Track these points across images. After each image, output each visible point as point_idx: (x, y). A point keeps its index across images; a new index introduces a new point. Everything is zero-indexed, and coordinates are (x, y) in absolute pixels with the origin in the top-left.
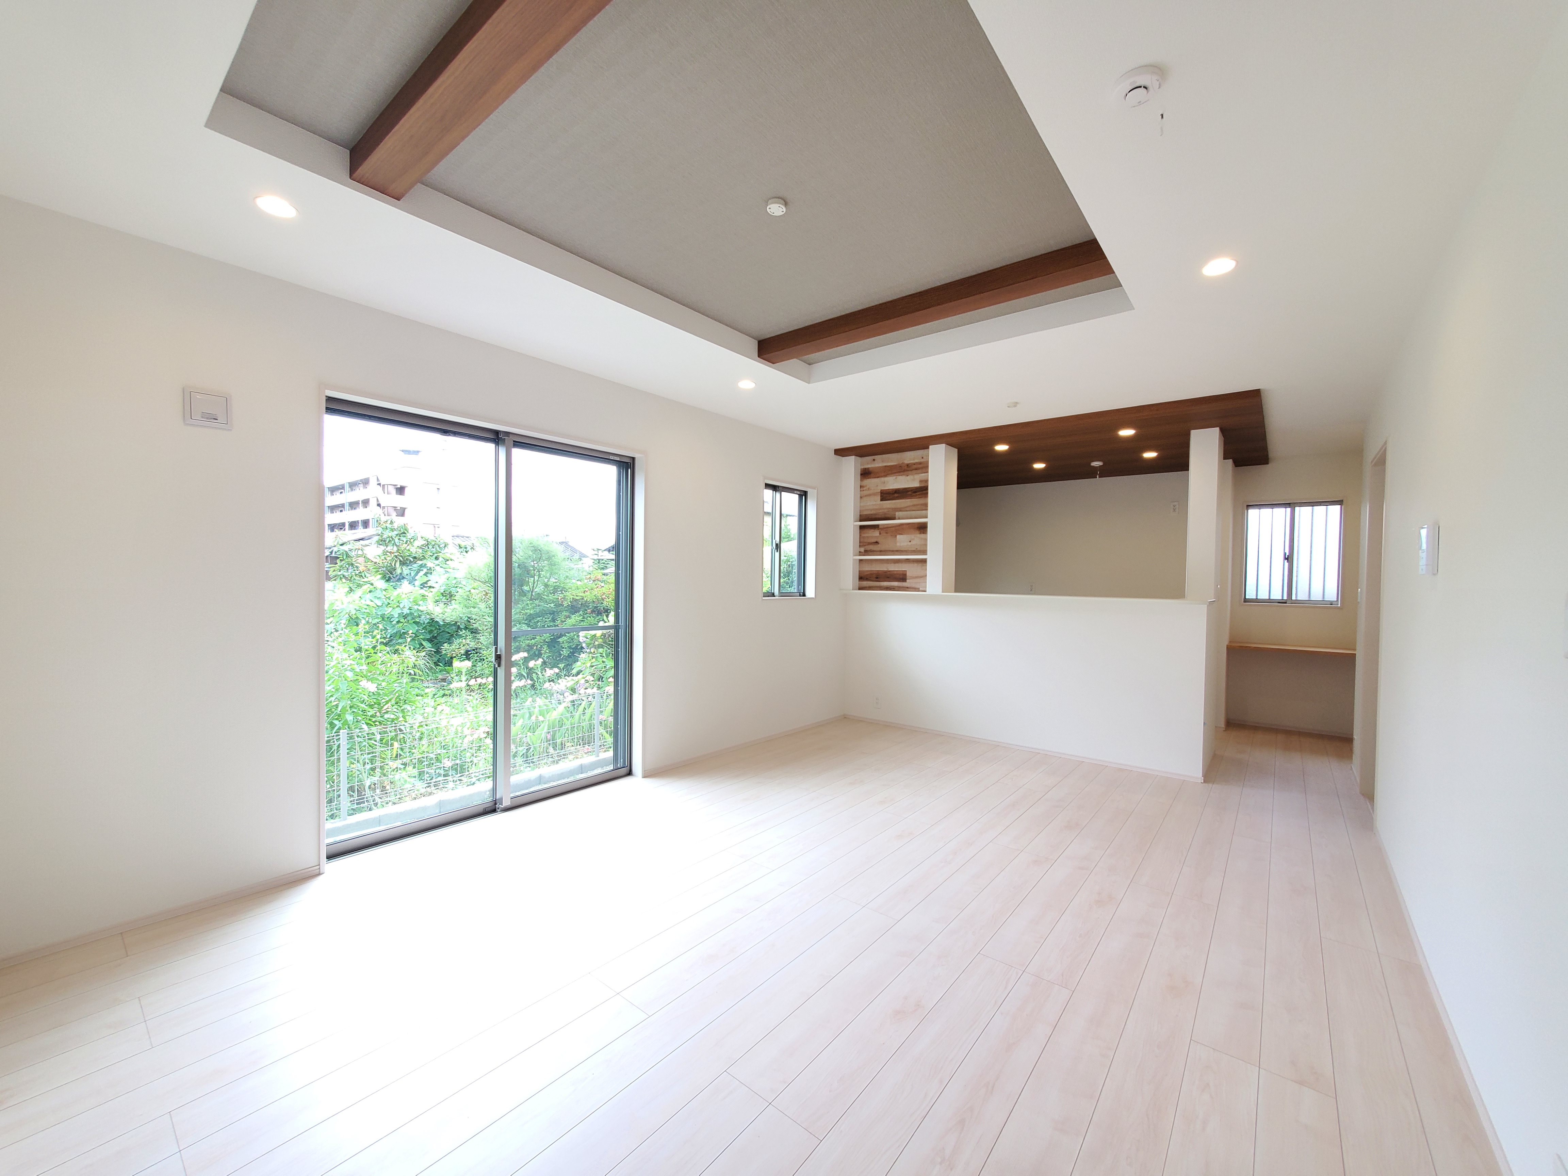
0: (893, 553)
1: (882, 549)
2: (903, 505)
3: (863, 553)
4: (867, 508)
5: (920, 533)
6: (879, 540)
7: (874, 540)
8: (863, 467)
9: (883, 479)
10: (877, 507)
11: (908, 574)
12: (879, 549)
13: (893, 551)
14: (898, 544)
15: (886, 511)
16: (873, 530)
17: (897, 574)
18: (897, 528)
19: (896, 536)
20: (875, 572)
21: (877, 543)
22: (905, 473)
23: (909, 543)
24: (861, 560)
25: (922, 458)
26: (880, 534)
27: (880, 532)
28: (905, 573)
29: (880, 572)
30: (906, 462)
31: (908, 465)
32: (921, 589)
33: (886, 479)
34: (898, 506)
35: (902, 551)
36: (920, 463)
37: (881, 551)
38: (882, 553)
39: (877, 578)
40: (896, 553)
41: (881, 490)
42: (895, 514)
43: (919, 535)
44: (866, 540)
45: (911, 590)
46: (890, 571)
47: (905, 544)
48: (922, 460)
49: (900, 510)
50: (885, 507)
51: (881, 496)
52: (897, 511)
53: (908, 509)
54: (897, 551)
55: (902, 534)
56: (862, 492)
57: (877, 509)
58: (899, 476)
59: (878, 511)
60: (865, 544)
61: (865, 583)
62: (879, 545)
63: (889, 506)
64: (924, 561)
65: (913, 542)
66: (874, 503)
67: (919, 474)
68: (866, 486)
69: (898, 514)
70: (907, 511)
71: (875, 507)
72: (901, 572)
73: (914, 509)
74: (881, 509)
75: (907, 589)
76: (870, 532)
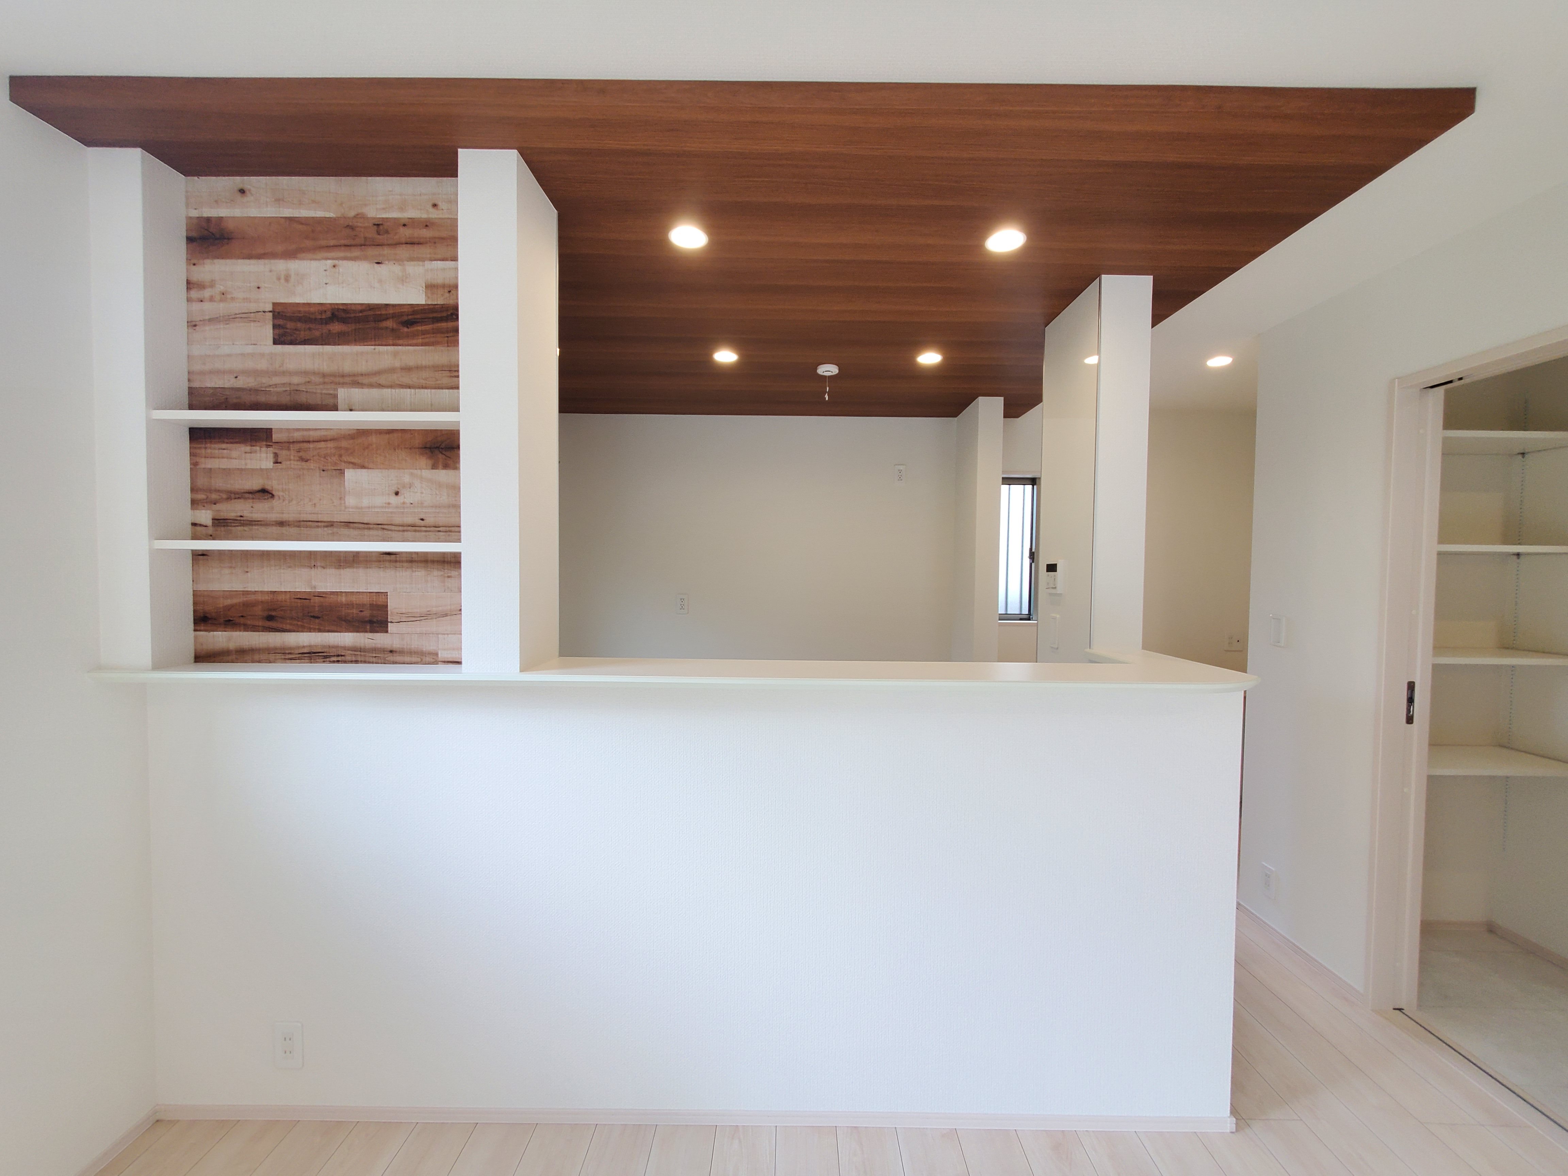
0: (329, 530)
1: (285, 517)
2: (363, 366)
3: (210, 530)
4: (218, 365)
5: (434, 467)
6: (273, 484)
7: (255, 484)
8: (194, 214)
9: (281, 265)
10: (263, 365)
11: (393, 605)
12: (274, 516)
13: (331, 524)
14: (350, 501)
15: (296, 380)
16: (248, 448)
17: (350, 605)
18: (344, 444)
19: (342, 472)
20: (259, 597)
21: (265, 493)
22: (371, 251)
23: (394, 500)
24: (199, 556)
25: (435, 205)
26: (276, 462)
27: (276, 455)
28: (380, 600)
29: (280, 598)
30: (373, 212)
31: (379, 225)
32: (443, 655)
33: (294, 266)
34: (348, 367)
35: (366, 526)
36: (427, 224)
37: (281, 524)
38: (284, 530)
39: (270, 618)
40: (345, 531)
41: (274, 304)
42: (335, 396)
43: (428, 473)
44: (219, 483)
45: (407, 659)
46: (320, 595)
47: (379, 501)
48: (434, 214)
49: (355, 380)
50: (291, 366)
51: (275, 327)
52: (343, 384)
53: (382, 380)
54: (348, 524)
55: (363, 467)
56: (196, 306)
57: (256, 373)
58: (345, 258)
59: (265, 381)
60: (214, 496)
61: (220, 638)
62: (275, 502)
63: (308, 365)
64: (453, 561)
65: (408, 497)
66: (250, 349)
67: (422, 260)
68: (212, 284)
69: (343, 394)
70: (380, 386)
71: (250, 364)
72: (366, 600)
73: (406, 380)
74: (276, 373)
75: (391, 658)
76: (234, 454)
